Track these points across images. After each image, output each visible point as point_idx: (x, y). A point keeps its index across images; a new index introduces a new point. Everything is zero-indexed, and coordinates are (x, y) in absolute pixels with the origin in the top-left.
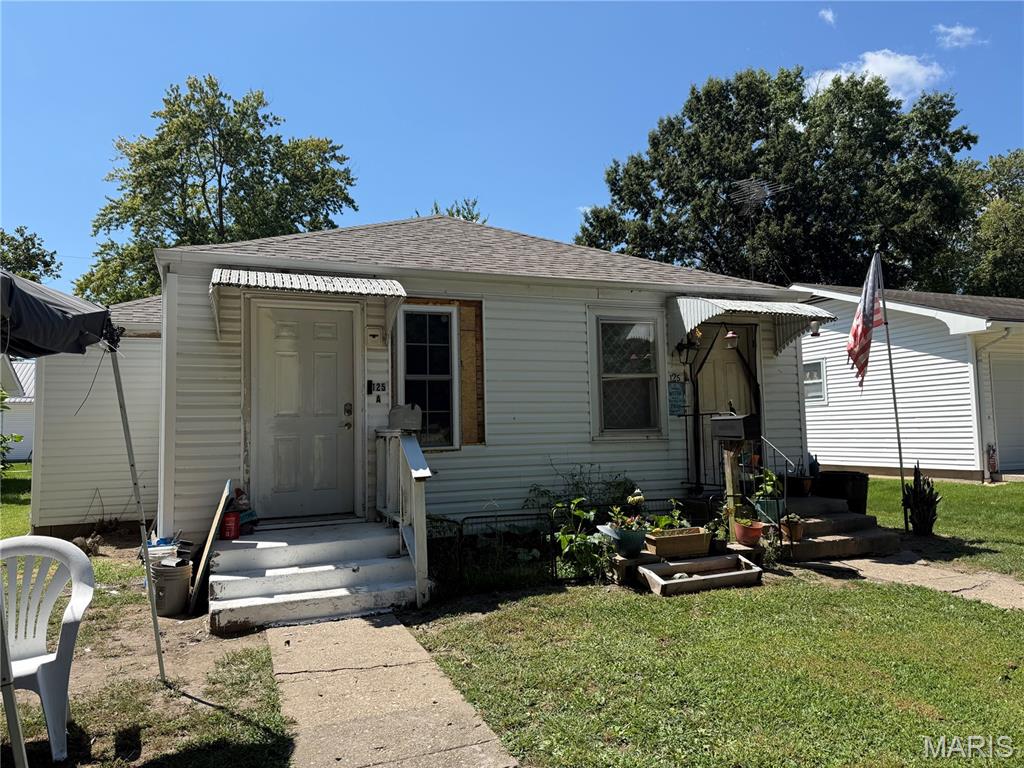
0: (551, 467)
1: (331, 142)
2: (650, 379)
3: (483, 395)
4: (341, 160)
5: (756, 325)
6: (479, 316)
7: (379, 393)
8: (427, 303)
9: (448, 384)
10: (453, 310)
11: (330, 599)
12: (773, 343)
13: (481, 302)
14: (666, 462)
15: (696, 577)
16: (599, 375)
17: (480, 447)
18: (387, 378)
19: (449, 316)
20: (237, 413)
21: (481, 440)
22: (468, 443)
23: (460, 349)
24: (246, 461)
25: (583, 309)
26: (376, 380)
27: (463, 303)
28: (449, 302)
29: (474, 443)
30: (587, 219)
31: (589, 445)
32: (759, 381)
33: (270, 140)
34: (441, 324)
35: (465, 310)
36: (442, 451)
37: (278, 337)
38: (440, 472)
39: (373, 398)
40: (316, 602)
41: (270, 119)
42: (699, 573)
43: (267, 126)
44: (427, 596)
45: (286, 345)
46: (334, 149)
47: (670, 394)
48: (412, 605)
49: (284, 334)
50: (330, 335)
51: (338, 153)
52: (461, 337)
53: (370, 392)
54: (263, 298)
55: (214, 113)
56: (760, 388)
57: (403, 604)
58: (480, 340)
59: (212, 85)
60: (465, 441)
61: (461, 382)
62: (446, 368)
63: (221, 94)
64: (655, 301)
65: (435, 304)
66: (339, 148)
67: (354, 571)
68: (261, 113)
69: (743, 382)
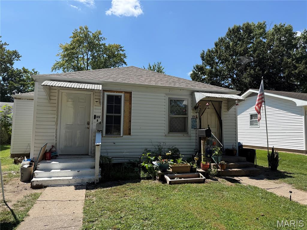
0: (151, 143)
1: (120, 45)
2: (186, 117)
3: (131, 120)
4: (123, 51)
5: (222, 101)
6: (131, 97)
7: (97, 119)
8: (114, 92)
9: (120, 117)
10: (122, 94)
11: (68, 179)
12: (227, 107)
13: (131, 92)
14: (189, 143)
15: (183, 179)
16: (168, 116)
17: (129, 136)
18: (100, 114)
19: (121, 96)
20: (54, 123)
21: (130, 134)
22: (125, 135)
23: (124, 107)
24: (56, 137)
25: (164, 95)
26: (97, 115)
27: (126, 92)
28: (121, 92)
29: (127, 135)
30: (194, 68)
31: (164, 137)
32: (222, 119)
33: (103, 44)
34: (118, 99)
35: (126, 94)
36: (117, 137)
37: (68, 101)
38: (116, 143)
39: (96, 120)
40: (63, 180)
41: (103, 38)
42: (184, 178)
43: (101, 40)
44: (98, 180)
45: (70, 104)
46: (121, 47)
47: (192, 122)
48: (93, 183)
49: (70, 100)
50: (84, 101)
51: (122, 49)
52: (125, 103)
53: (95, 118)
54: (63, 90)
55: (86, 36)
56: (222, 121)
57: (91, 182)
58: (131, 104)
59: (86, 28)
60: (124, 134)
61: (124, 116)
62: (119, 112)
63: (89, 31)
64: (188, 93)
65: (117, 92)
66: (122, 47)
67: (78, 172)
68: (100, 36)
69: (217, 119)
